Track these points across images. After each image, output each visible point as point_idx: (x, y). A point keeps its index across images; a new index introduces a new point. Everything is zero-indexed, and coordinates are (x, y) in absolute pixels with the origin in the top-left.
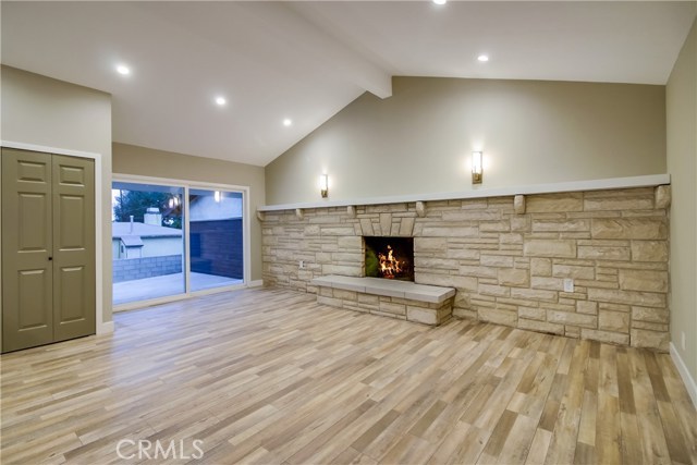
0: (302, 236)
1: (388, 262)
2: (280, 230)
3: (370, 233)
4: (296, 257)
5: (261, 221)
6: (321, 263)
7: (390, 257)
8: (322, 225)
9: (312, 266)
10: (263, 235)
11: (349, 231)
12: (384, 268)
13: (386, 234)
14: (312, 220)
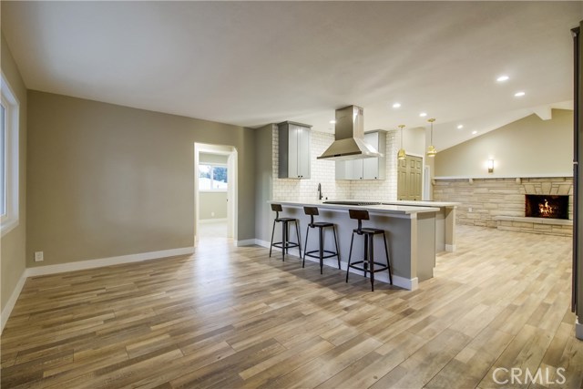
0: (471, 194)
1: (545, 208)
2: (452, 190)
3: (532, 193)
4: (465, 206)
5: (433, 185)
6: (489, 209)
7: (546, 205)
8: (489, 188)
9: (480, 211)
10: (434, 194)
11: (516, 191)
12: (542, 210)
13: (545, 194)
14: (480, 185)
